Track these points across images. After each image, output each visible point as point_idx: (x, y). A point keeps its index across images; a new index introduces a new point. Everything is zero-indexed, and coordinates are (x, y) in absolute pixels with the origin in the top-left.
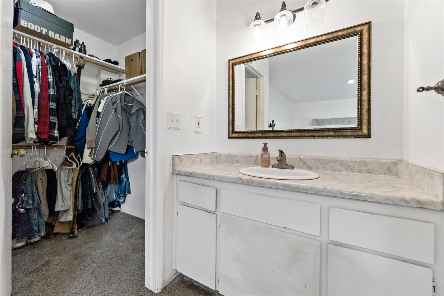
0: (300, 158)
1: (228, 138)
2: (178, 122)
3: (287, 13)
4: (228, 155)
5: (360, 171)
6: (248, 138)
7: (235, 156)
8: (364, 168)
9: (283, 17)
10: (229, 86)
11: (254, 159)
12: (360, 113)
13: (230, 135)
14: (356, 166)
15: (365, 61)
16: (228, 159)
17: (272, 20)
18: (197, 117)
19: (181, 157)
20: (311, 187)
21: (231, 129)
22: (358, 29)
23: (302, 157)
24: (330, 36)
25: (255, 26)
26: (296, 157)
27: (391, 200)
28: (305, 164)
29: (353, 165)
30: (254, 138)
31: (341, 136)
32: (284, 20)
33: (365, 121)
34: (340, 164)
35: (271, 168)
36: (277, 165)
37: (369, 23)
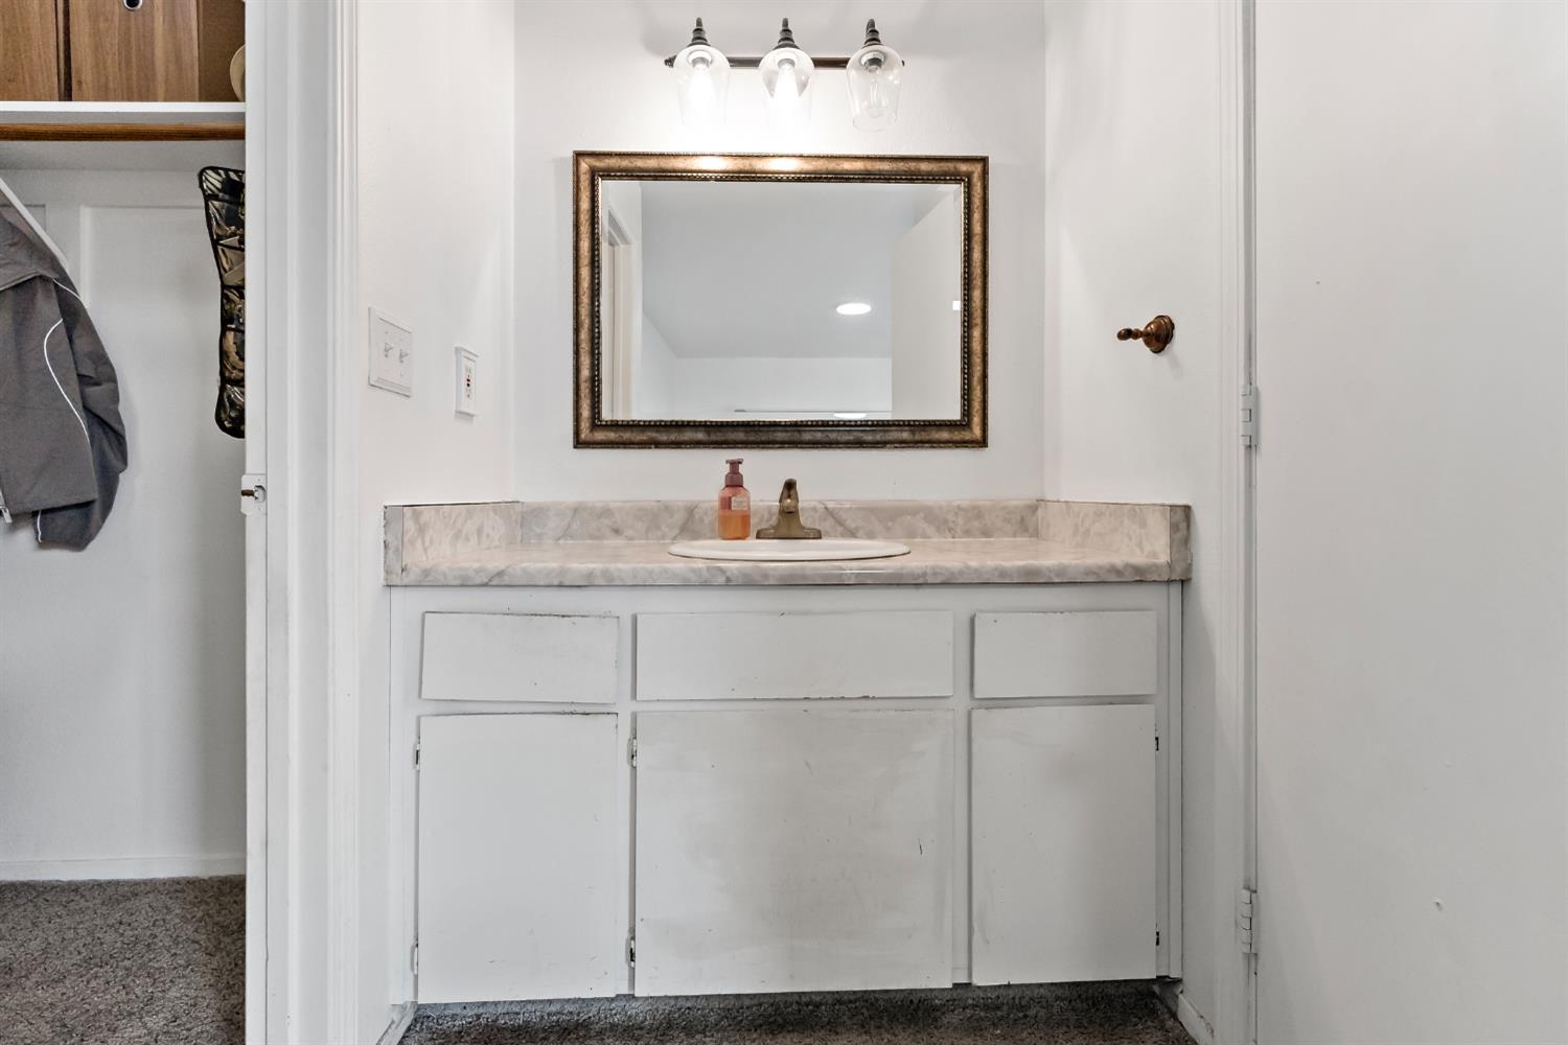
0: (826, 508)
1: (575, 447)
2: (404, 359)
3: (798, 57)
4: (576, 510)
5: (968, 533)
6: (656, 447)
7: (606, 512)
8: (976, 524)
9: (787, 66)
10: (577, 248)
11: (679, 518)
12: (969, 385)
13: (583, 436)
14: (960, 521)
15: (977, 255)
16: (575, 526)
17: (754, 63)
18: (463, 353)
19: (421, 513)
20: (933, 568)
21: (586, 413)
22: (963, 167)
23: (831, 505)
24: (901, 166)
25: (695, 62)
26: (813, 504)
27: (1094, 573)
28: (840, 522)
29: (954, 519)
30: (677, 445)
31: (929, 442)
32: (787, 78)
33: (977, 405)
34: (925, 518)
35: (752, 542)
36: (775, 528)
37: (984, 160)
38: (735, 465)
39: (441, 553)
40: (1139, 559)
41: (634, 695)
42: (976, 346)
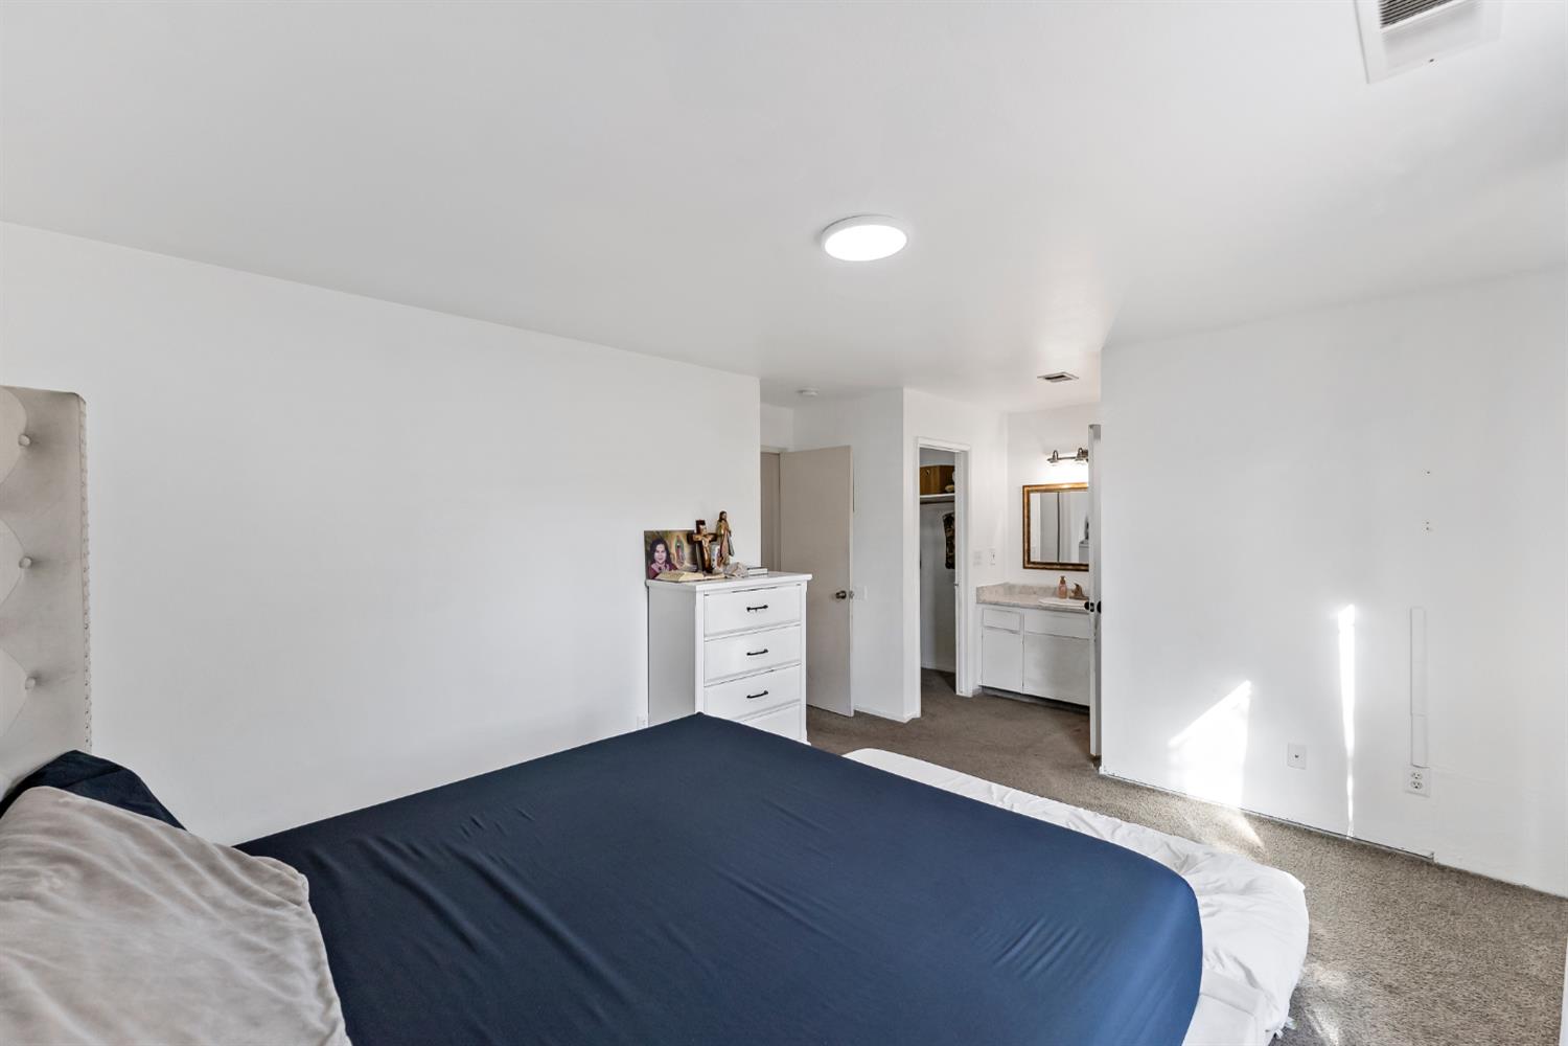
1: (1023, 569)
4: (1022, 586)
6: (1045, 570)
7: (1031, 587)
11: (1051, 590)
13: (1025, 566)
16: (1023, 591)
19: (985, 586)
21: (1026, 559)
30: (1051, 569)
35: (1068, 599)
38: (1063, 578)
39: (987, 597)
41: (1024, 630)
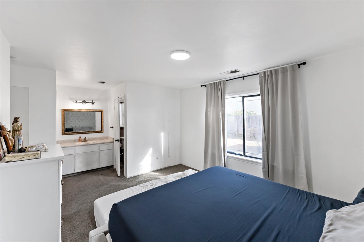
1: (62, 135)
6: (71, 135)
7: (66, 141)
10: (62, 117)
15: (102, 117)
22: (101, 111)
23: (89, 139)
24: (95, 110)
29: (100, 138)
30: (73, 134)
31: (98, 132)
33: (102, 129)
35: (82, 142)
36: (84, 141)
37: (103, 110)
38: (80, 136)
40: (110, 141)
41: (75, 153)
42: (102, 124)
